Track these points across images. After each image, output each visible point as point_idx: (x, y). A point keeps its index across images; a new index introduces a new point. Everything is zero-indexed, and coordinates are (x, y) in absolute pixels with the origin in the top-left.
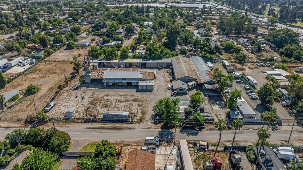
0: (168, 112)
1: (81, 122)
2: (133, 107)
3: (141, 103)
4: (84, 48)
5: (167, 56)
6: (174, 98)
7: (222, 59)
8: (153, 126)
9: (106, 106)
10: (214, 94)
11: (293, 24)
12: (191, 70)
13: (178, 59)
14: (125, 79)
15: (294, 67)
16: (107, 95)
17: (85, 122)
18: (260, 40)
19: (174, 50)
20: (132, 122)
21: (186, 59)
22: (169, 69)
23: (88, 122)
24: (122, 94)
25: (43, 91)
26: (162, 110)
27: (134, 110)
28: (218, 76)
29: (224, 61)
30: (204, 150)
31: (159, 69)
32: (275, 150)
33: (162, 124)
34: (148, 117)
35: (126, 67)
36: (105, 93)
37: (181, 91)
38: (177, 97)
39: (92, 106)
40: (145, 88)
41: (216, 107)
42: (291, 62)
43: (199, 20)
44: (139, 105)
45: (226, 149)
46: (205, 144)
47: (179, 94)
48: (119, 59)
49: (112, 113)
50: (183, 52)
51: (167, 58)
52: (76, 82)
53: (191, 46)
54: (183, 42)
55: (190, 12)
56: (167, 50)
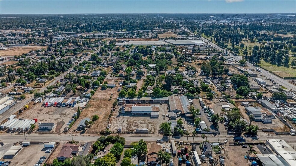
0: (167, 129)
1: (126, 133)
2: (149, 126)
3: (153, 124)
4: (113, 88)
5: (166, 95)
6: (169, 122)
7: (199, 97)
8: (160, 135)
9: (136, 126)
10: (190, 119)
11: (258, 64)
12: (179, 106)
13: (172, 98)
14: (143, 111)
15: (240, 102)
16: (135, 120)
17: (128, 133)
18: (228, 80)
19: (170, 90)
20: (150, 133)
21: (177, 97)
22: (167, 104)
23: (129, 134)
24: (143, 119)
25: (101, 118)
26: (164, 128)
27: (150, 128)
28: (192, 110)
29: (200, 98)
30: (182, 144)
31: (161, 104)
32: (211, 144)
33: (164, 134)
34: (157, 131)
35: (142, 103)
36: (134, 119)
37: (173, 118)
38: (171, 121)
39: (129, 126)
40: (154, 116)
41: (190, 126)
42: (241, 98)
43: (189, 60)
44: (152, 125)
45: (191, 144)
46: (182, 142)
47: (172, 119)
48: (138, 97)
49: (140, 129)
50: (176, 92)
51: (166, 96)
52: (116, 113)
53: (181, 87)
54: (176, 83)
55: (184, 51)
56: (166, 91)
